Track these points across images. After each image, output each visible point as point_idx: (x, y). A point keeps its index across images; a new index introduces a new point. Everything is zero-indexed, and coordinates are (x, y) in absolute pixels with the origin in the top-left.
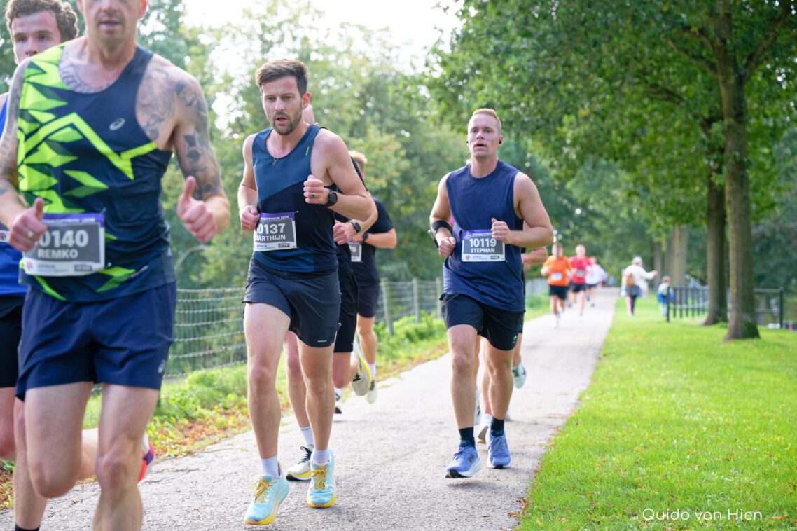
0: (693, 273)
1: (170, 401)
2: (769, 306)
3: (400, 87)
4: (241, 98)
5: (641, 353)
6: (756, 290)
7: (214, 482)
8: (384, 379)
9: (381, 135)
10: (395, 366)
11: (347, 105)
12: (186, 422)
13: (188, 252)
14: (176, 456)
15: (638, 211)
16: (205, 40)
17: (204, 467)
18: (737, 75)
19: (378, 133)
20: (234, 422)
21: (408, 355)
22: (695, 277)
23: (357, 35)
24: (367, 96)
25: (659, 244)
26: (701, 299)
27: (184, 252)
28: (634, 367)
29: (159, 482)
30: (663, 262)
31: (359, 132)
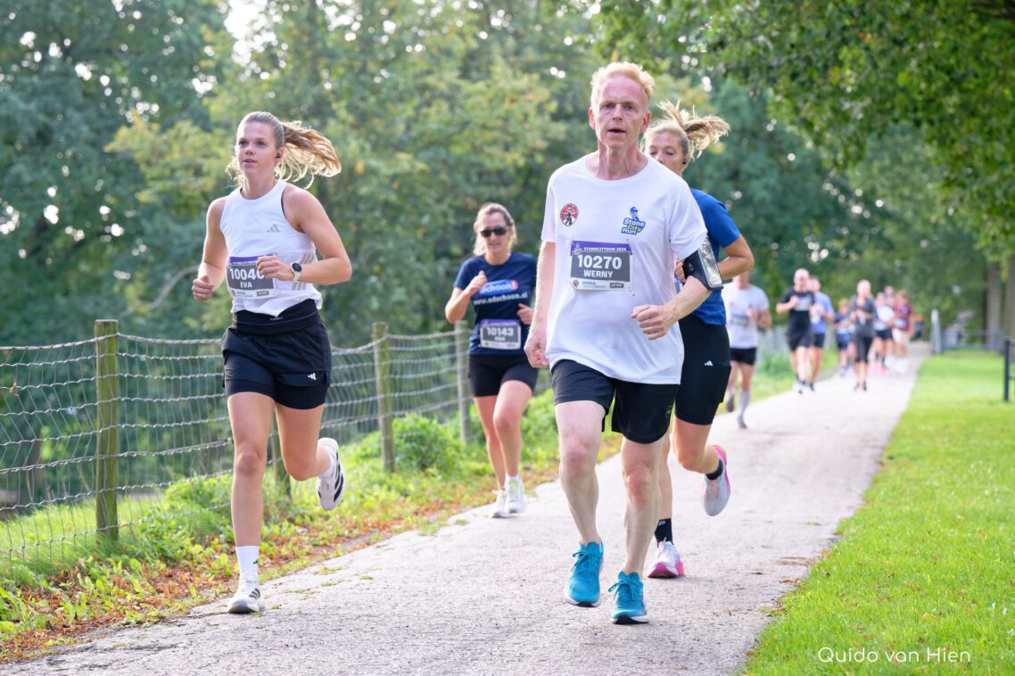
1: (137, 531)
5: (952, 455)
7: (200, 668)
9: (515, 76)
10: (529, 474)
11: (458, 22)
12: (163, 566)
13: (180, 275)
14: (139, 623)
17: (186, 642)
19: (509, 72)
21: (551, 455)
24: (492, 9)
25: (997, 267)
27: (173, 275)
28: (939, 478)
29: (105, 667)
30: (1003, 298)
31: (478, 69)
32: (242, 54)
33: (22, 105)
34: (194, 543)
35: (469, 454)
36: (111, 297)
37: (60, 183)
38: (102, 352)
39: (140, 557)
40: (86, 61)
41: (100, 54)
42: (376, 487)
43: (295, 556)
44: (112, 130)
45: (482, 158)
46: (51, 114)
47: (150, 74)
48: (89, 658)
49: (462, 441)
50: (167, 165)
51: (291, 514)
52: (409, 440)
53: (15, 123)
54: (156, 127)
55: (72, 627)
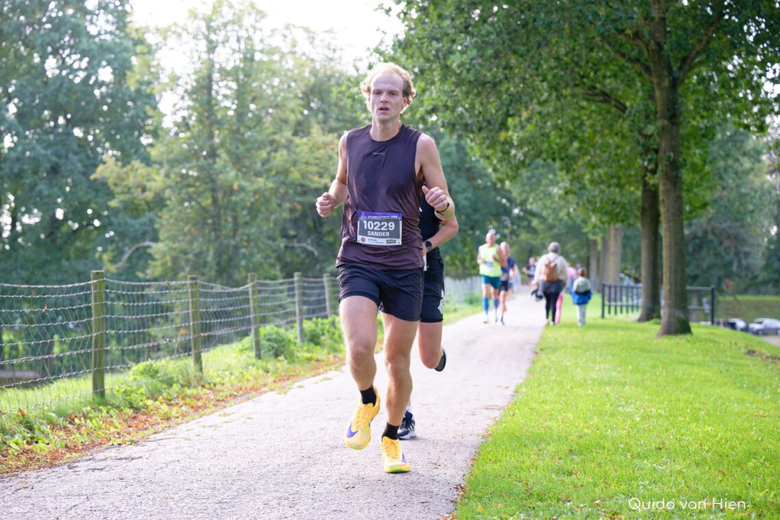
0: (627, 272)
1: (115, 393)
2: (700, 304)
3: (344, 88)
4: (187, 98)
5: (576, 348)
6: (688, 288)
7: (157, 470)
8: (326, 371)
9: (324, 135)
10: (337, 359)
11: (292, 104)
12: (130, 412)
13: (134, 248)
14: (120, 445)
15: (575, 210)
16: (151, 39)
17: (147, 455)
18: (671, 78)
19: (321, 132)
20: (177, 413)
22: (629, 276)
23: (301, 37)
24: (311, 97)
25: (595, 242)
26: (635, 297)
27: (130, 248)
28: (569, 361)
29: (102, 469)
30: (598, 260)
31: (303, 132)
32: (167, 123)
33: (43, 152)
34: (148, 398)
35: (302, 348)
36: (94, 261)
37: (65, 194)
38: (95, 289)
39: (118, 407)
40: (79, 126)
41: (87, 122)
42: (250, 367)
43: (205, 407)
44: (95, 166)
45: (307, 183)
46: (59, 157)
47: (116, 134)
48: (92, 465)
49: (298, 341)
50: (126, 186)
51: (202, 383)
52: (269, 340)
53: (39, 162)
54: (120, 164)
55: (80, 447)
